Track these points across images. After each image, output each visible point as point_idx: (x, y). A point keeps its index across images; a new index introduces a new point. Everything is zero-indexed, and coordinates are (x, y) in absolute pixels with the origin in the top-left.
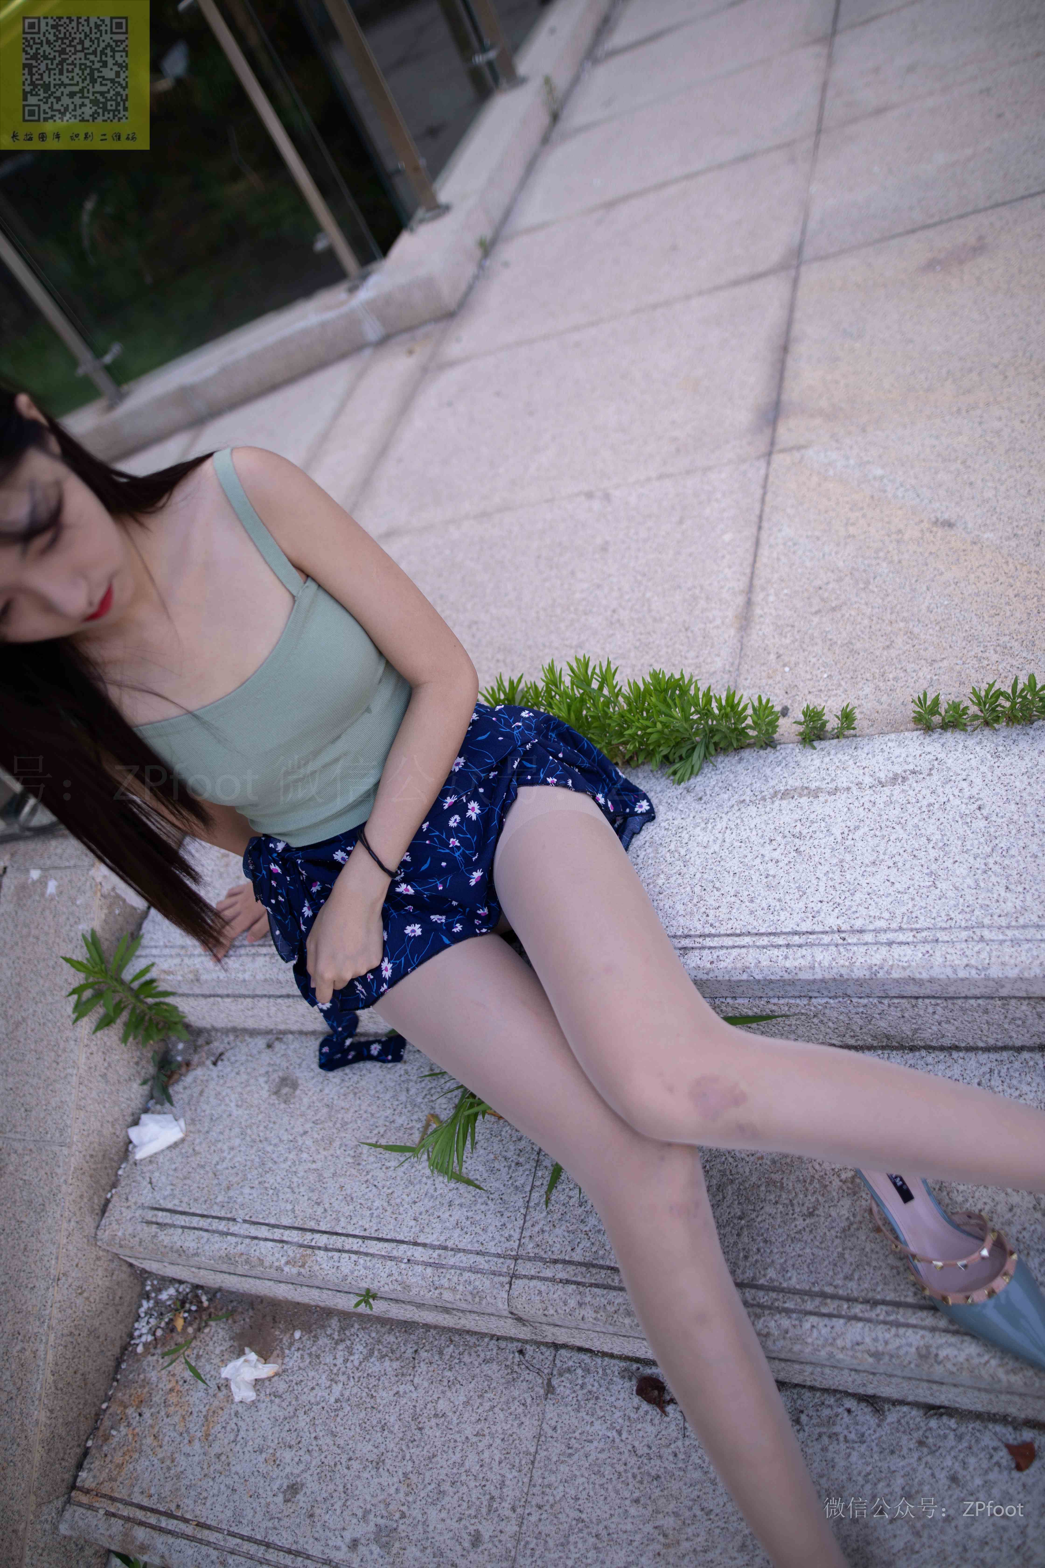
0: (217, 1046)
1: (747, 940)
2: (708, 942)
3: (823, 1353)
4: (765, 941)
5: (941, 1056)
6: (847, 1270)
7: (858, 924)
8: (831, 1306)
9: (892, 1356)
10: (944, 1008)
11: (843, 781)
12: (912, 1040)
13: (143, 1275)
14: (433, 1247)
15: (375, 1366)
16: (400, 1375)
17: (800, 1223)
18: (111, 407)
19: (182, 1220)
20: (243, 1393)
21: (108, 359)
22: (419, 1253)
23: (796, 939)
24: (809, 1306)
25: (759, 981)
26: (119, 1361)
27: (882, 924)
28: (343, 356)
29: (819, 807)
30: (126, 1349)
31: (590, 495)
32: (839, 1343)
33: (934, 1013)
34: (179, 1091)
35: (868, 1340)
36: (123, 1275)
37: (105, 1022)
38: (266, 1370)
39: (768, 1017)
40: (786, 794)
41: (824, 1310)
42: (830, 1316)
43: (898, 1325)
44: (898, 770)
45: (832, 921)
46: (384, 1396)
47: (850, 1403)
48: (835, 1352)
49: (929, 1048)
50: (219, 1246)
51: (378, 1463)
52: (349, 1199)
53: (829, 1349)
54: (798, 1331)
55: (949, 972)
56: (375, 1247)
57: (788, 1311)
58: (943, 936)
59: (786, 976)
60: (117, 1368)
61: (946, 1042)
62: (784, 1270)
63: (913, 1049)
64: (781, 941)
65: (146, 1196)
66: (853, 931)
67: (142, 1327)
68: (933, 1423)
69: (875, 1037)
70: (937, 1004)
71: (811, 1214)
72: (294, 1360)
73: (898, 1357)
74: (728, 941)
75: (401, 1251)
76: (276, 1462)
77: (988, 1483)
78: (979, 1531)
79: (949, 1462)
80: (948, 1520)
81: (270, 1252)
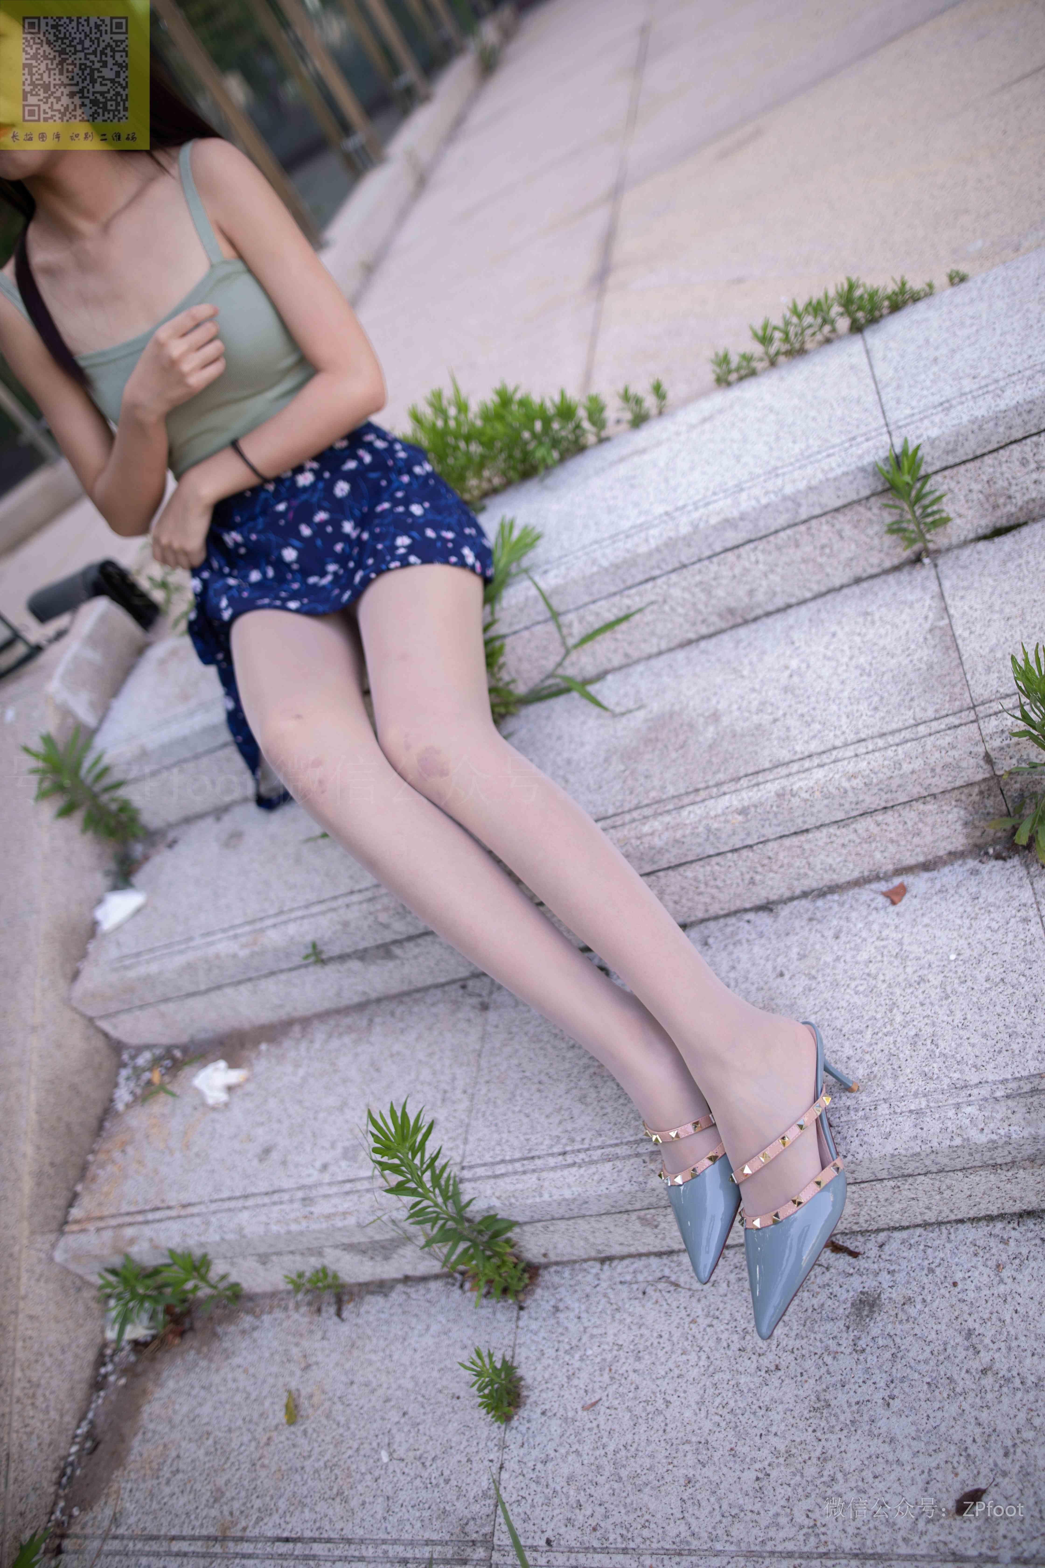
3: (701, 829)
5: (778, 616)
6: (714, 768)
7: (681, 504)
8: (704, 795)
9: (756, 806)
10: (763, 551)
11: (665, 436)
12: (752, 609)
13: (120, 1046)
14: (367, 889)
15: (335, 1043)
16: (356, 1042)
17: (674, 755)
20: (215, 1095)
22: (355, 898)
24: (686, 801)
25: (606, 570)
26: (101, 1122)
27: (700, 497)
29: (646, 457)
30: (108, 1111)
32: (712, 814)
33: (757, 562)
34: (139, 878)
35: (735, 803)
37: (66, 812)
38: (235, 1076)
39: (626, 618)
40: (620, 461)
41: (698, 799)
42: (703, 801)
44: (704, 415)
46: (344, 1060)
47: (750, 915)
48: (710, 822)
49: (768, 614)
50: (179, 960)
53: (704, 822)
54: (678, 820)
55: (753, 503)
57: (668, 812)
59: (628, 555)
60: (100, 1127)
61: (780, 602)
62: (663, 788)
63: (755, 619)
66: (677, 509)
67: (121, 1093)
69: (720, 616)
70: (756, 548)
71: (682, 747)
72: (261, 1065)
73: (762, 804)
76: (250, 1139)
77: (868, 925)
78: (864, 956)
79: (835, 922)
80: (838, 959)
81: (224, 947)
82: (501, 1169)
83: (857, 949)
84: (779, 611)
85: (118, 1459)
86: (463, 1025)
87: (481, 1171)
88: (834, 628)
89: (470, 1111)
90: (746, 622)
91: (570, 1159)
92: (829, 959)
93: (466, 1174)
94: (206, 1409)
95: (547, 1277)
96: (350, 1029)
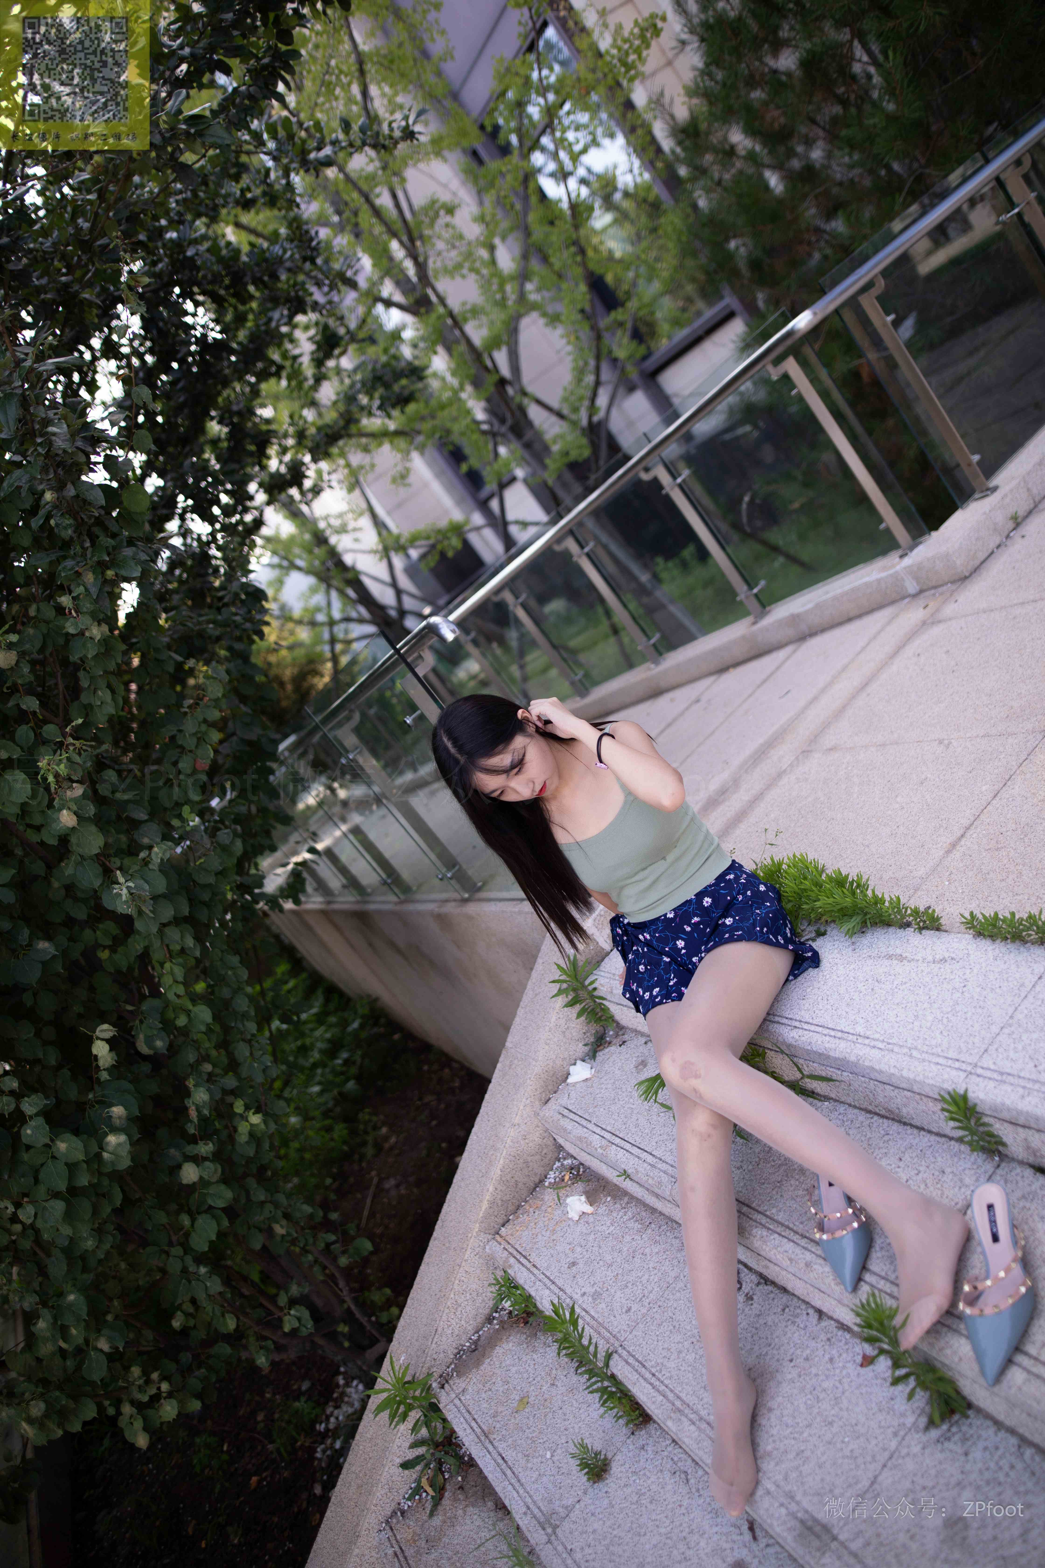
0: (626, 1037)
1: (820, 1029)
2: (806, 1026)
4: (826, 1031)
5: (915, 1131)
7: (868, 1033)
8: (787, 1233)
10: (900, 1094)
11: (919, 956)
12: (903, 1118)
13: (560, 1148)
14: (656, 1158)
15: (631, 1224)
18: (754, 623)
19: (572, 1116)
20: (574, 1212)
21: (755, 591)
22: (649, 1158)
23: (839, 1034)
24: (779, 1230)
25: (815, 1052)
26: (536, 1186)
27: (877, 1036)
28: (893, 602)
29: (899, 968)
30: (541, 1182)
31: (941, 742)
34: (600, 1055)
36: (550, 1142)
37: (571, 1004)
38: (586, 1209)
39: (833, 1080)
40: (890, 957)
43: (806, 1249)
44: (947, 955)
45: (860, 1029)
46: (628, 1238)
47: (811, 1311)
50: (580, 1131)
51: (610, 1265)
52: (637, 1126)
54: (767, 1239)
56: (635, 1151)
58: (896, 1049)
60: (534, 1189)
61: (915, 1123)
63: (905, 1123)
64: (832, 1033)
65: (564, 1101)
66: (864, 1037)
67: (552, 1175)
68: (840, 1333)
69: (885, 1110)
72: (602, 1209)
73: (798, 1264)
74: (813, 1028)
75: (644, 1155)
76: (573, 1251)
77: (844, 1367)
78: (825, 1385)
79: (834, 1352)
80: (816, 1375)
81: (596, 1140)
82: (631, 1360)
83: (827, 1377)
84: (917, 1127)
85: (478, 1364)
86: (675, 1262)
87: (625, 1353)
88: (922, 1169)
89: (644, 1316)
90: (900, 1122)
91: (653, 1380)
92: (814, 1370)
93: (620, 1350)
94: (514, 1369)
95: (651, 1427)
96: (641, 1221)
